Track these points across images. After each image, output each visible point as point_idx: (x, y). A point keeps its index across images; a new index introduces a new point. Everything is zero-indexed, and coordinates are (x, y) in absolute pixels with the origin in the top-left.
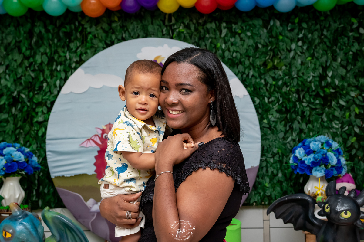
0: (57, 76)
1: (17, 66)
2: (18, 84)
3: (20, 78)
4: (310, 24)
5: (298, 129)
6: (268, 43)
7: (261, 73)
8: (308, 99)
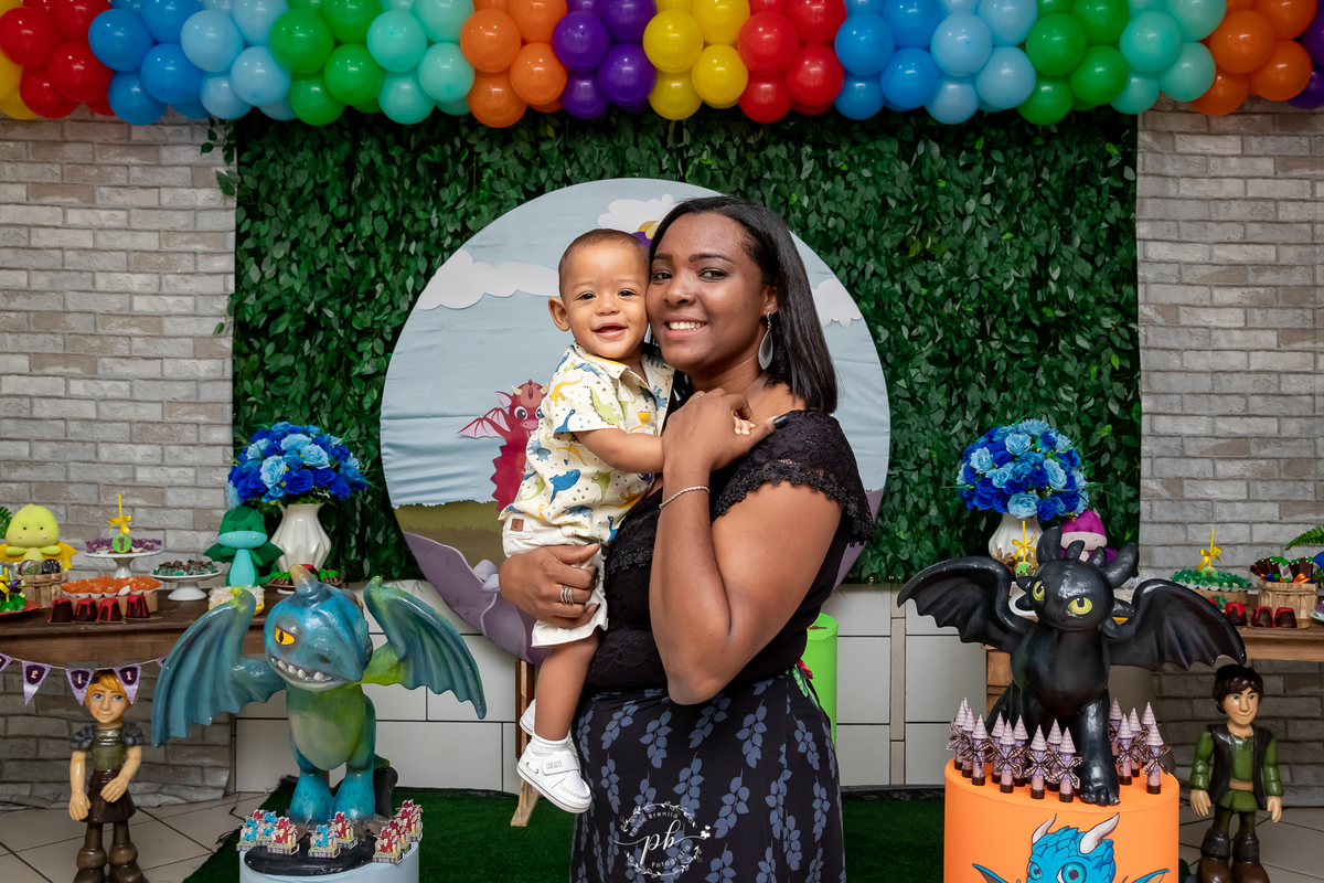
0: (408, 267)
1: (317, 243)
2: (318, 285)
3: (323, 271)
4: (1011, 153)
5: (978, 402)
6: (912, 197)
7: (894, 267)
8: (1002, 332)
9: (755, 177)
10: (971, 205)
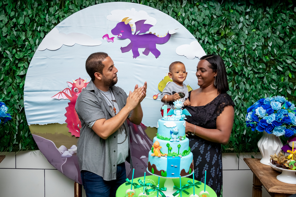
0: (37, 36)
1: (3, 26)
7: (215, 40)
8: (252, 64)
9: (165, 6)
10: (242, 19)
